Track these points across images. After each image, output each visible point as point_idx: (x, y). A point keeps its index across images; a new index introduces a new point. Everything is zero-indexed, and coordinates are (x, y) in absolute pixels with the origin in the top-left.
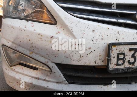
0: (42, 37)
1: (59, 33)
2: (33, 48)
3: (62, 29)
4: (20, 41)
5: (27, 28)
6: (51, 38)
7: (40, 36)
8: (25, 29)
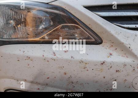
0: (87, 66)
1: (111, 55)
2: (73, 85)
3: (113, 48)
4: (48, 78)
5: (57, 55)
6: (102, 64)
7: (83, 65)
8: (55, 57)
